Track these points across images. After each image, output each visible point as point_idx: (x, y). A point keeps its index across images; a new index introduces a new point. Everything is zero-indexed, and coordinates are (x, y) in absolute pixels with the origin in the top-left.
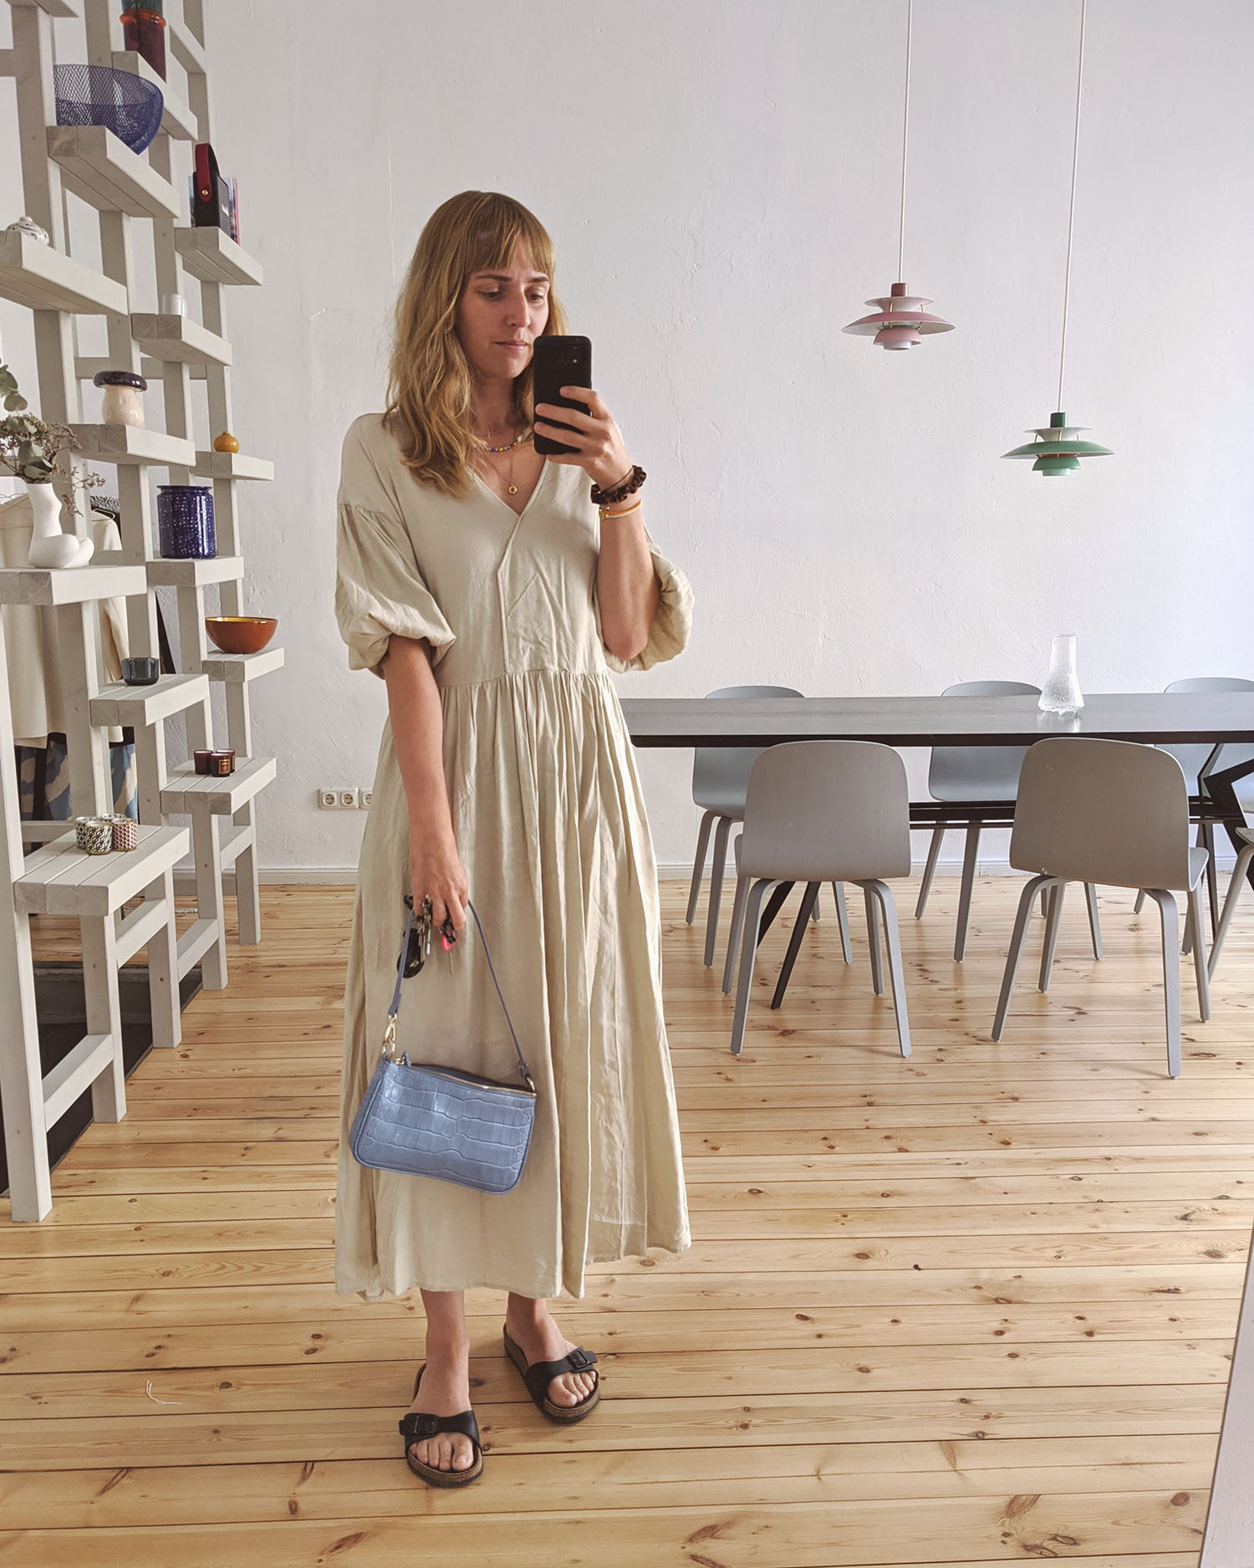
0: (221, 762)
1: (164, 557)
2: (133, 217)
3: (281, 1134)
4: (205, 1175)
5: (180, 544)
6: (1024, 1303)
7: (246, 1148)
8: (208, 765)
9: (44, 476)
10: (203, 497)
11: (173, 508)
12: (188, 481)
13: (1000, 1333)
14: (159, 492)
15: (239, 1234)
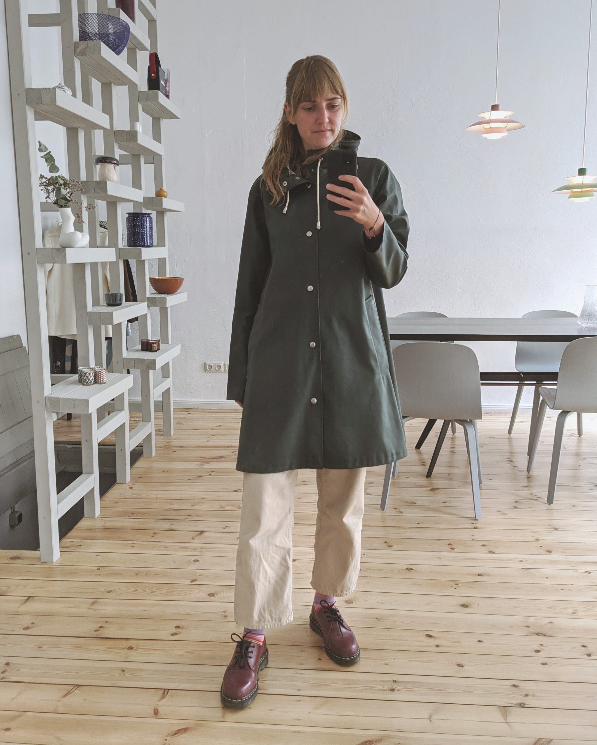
0: (153, 345)
1: (129, 246)
2: (117, 85)
3: (172, 527)
4: (134, 545)
5: (136, 240)
6: (553, 636)
7: (155, 533)
8: (147, 346)
9: (66, 204)
10: (148, 218)
11: (133, 223)
12: (142, 210)
13: (538, 651)
14: (127, 216)
15: (146, 574)
